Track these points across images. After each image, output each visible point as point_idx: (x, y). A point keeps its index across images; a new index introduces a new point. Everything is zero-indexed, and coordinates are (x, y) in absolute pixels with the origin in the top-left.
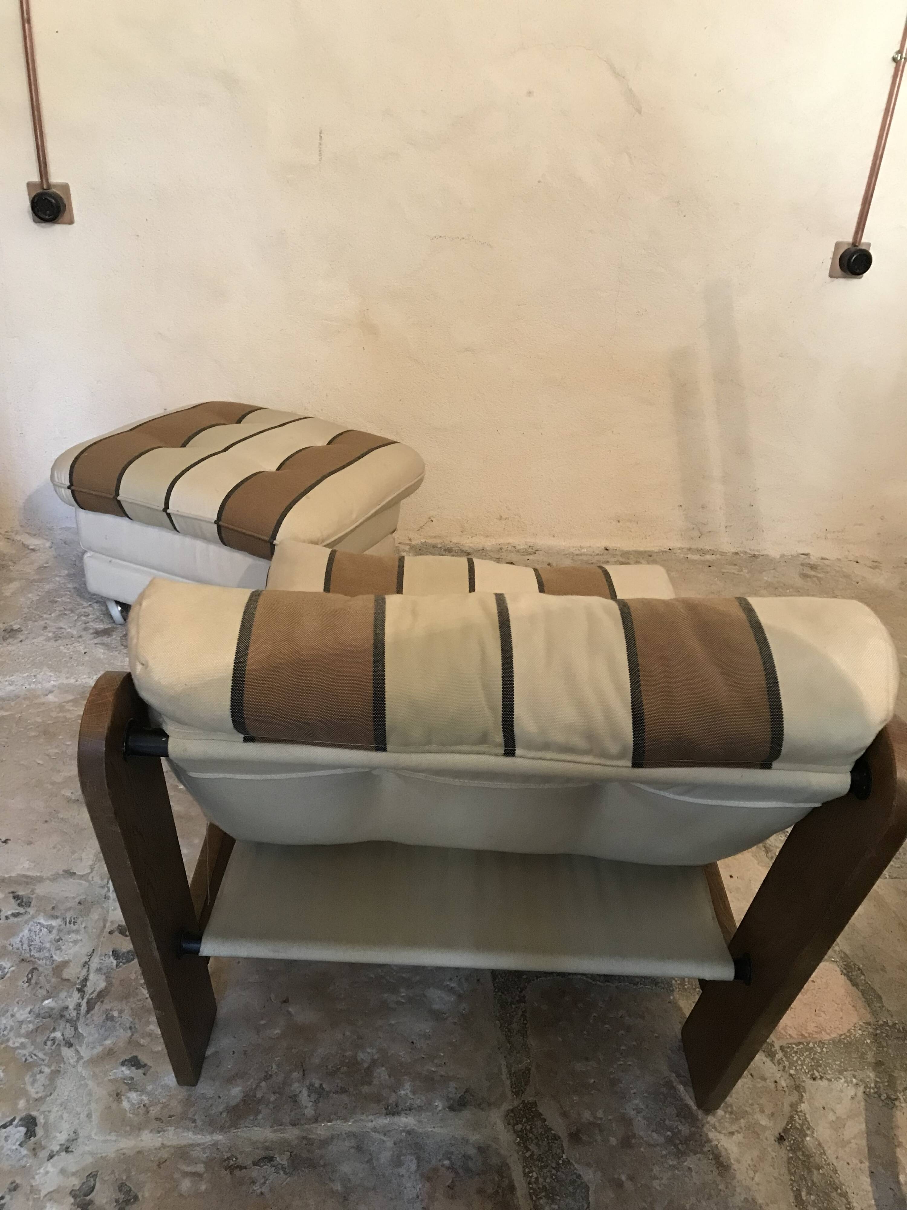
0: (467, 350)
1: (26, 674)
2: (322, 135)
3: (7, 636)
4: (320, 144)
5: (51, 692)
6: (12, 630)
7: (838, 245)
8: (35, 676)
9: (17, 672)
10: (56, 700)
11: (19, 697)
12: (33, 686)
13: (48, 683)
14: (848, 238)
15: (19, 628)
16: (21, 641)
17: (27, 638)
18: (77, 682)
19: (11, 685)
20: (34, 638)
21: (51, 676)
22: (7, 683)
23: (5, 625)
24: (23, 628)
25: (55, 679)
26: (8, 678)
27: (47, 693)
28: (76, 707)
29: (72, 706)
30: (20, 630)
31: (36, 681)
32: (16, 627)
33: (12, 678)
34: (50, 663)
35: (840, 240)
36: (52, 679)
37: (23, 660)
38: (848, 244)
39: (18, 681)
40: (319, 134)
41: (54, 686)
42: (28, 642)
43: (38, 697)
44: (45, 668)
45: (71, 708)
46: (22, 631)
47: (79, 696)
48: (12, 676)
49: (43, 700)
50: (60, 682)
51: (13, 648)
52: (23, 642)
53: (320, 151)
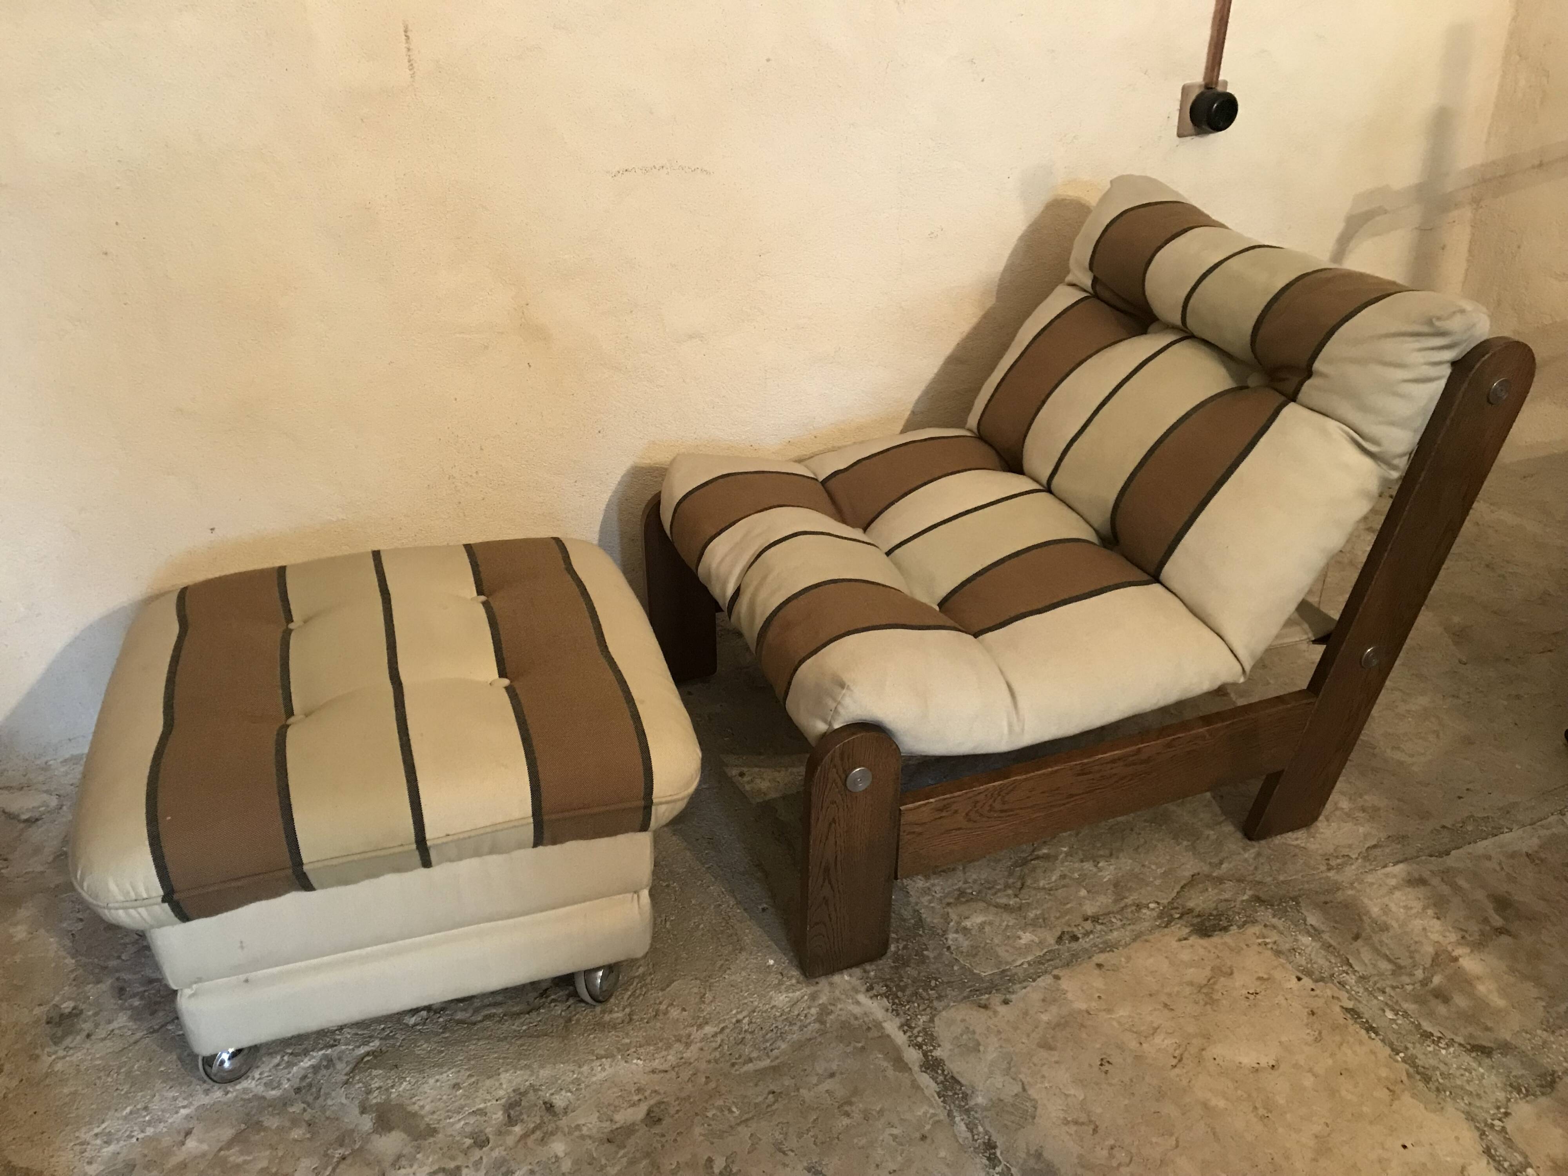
0: (691, 337)
1: (128, 1110)
2: (409, 34)
3: (60, 1034)
4: (409, 50)
5: (188, 1133)
6: (62, 1016)
7: (1185, 90)
8: (146, 1108)
9: (109, 1108)
10: (205, 1147)
11: (135, 1166)
12: (150, 1131)
13: (175, 1116)
14: (1197, 77)
15: (74, 1008)
16: (88, 1036)
17: (97, 1026)
18: (230, 1095)
19: (107, 1143)
20: (110, 1022)
21: (175, 1099)
22: (98, 1142)
23: (44, 1009)
24: (82, 1006)
25: (185, 1103)
26: (96, 1130)
27: (181, 1138)
28: (249, 1153)
29: (241, 1152)
30: (75, 1014)
31: (152, 1118)
32: (67, 1006)
33: (103, 1126)
34: (162, 1069)
35: (1188, 82)
36: (181, 1105)
37: (109, 1079)
38: (1200, 86)
39: (118, 1131)
40: (403, 33)
41: (189, 1117)
42: (101, 1033)
43: (167, 1153)
44: (158, 1084)
45: (240, 1160)
46: (81, 1012)
47: (243, 1126)
48: (103, 1122)
49: (180, 1155)
50: (196, 1104)
51: (79, 1055)
52: (93, 1037)
53: (409, 61)
